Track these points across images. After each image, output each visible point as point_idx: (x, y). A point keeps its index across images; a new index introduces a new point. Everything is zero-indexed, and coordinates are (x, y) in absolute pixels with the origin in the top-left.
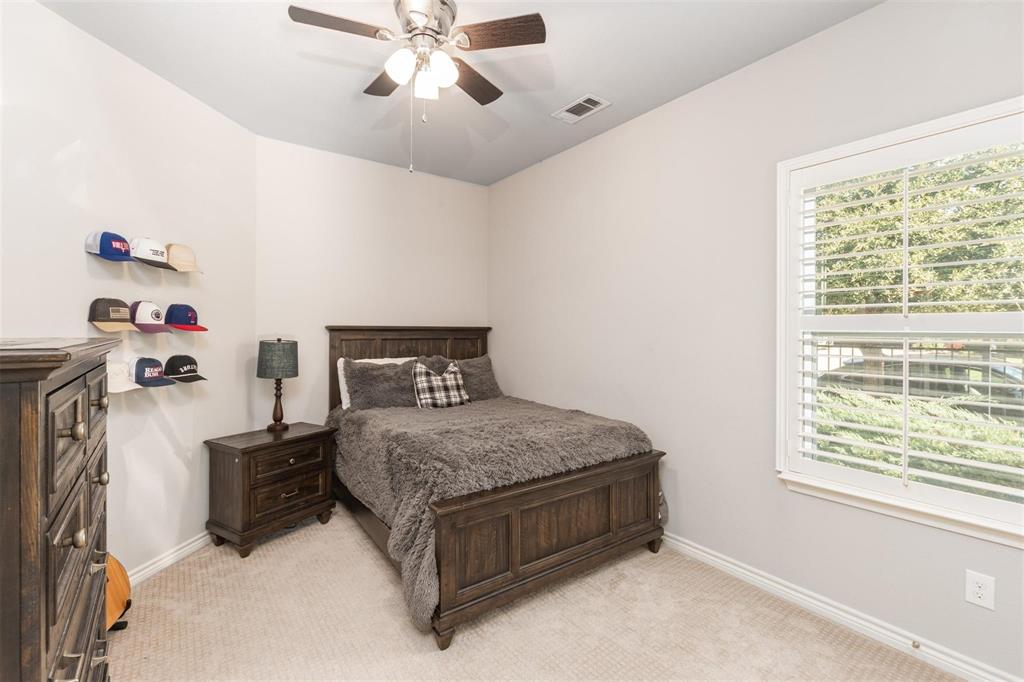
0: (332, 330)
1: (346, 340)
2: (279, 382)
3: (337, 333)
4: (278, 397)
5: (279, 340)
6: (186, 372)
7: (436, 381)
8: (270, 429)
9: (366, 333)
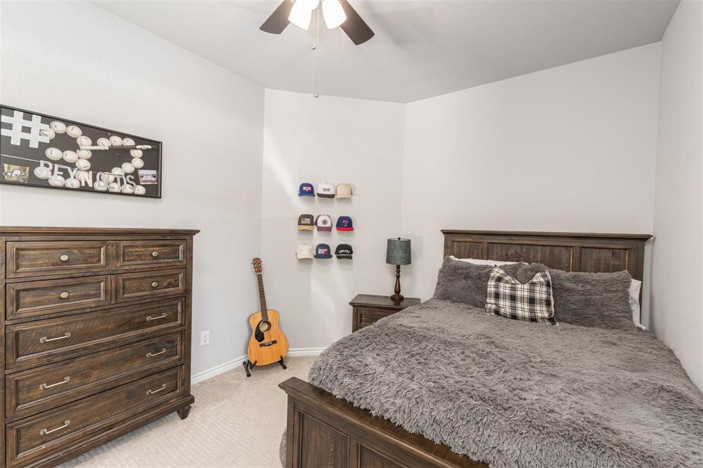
0: (446, 233)
1: (457, 242)
2: (398, 267)
3: (449, 236)
4: (398, 277)
5: (399, 239)
6: (343, 253)
7: (523, 290)
8: (392, 298)
9: (474, 236)
